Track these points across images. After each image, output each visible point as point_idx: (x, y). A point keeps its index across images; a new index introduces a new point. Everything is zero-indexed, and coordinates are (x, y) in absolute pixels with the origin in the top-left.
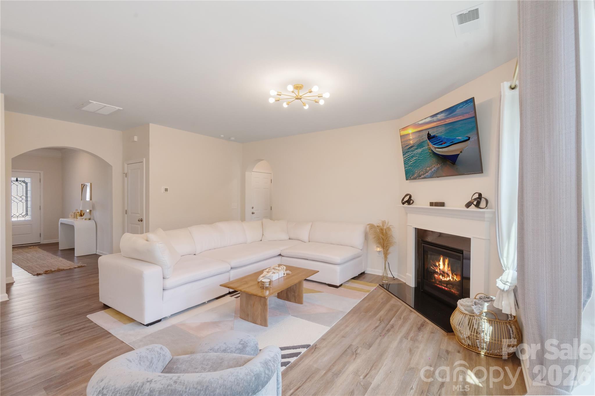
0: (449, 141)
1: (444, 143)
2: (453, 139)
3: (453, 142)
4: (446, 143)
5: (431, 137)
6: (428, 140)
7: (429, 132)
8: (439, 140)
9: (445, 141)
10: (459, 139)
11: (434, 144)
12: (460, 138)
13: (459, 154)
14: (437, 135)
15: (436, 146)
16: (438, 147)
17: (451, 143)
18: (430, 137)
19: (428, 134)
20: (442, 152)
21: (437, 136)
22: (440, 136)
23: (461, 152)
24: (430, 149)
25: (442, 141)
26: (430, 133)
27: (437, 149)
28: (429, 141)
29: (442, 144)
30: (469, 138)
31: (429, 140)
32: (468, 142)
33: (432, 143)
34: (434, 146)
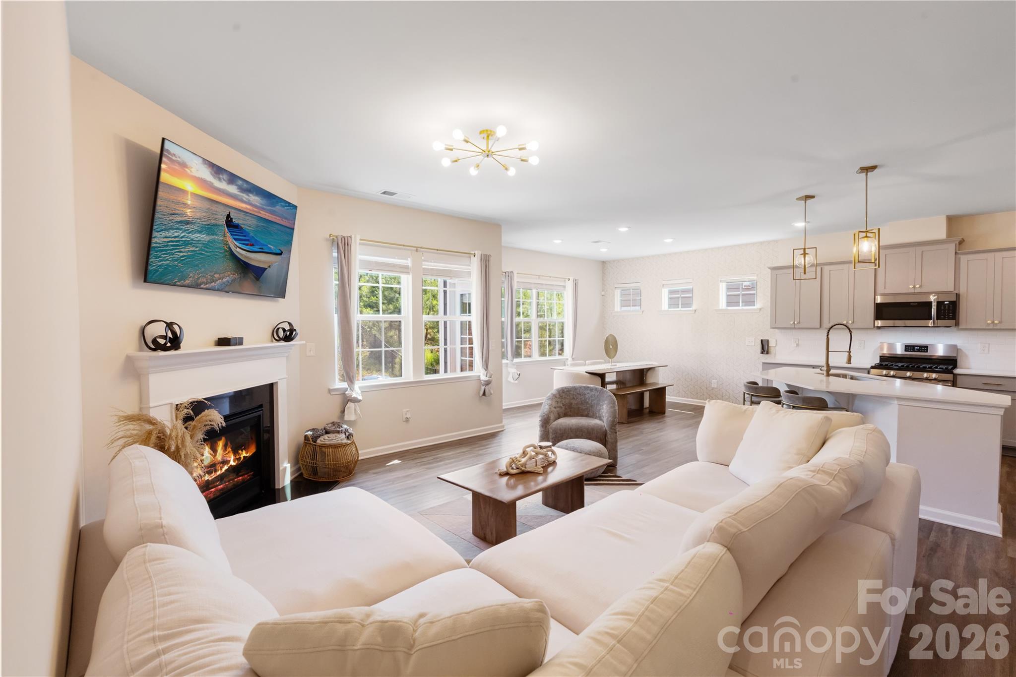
0: (257, 245)
1: (251, 245)
2: (264, 245)
3: (262, 249)
4: (253, 245)
5: (232, 223)
6: (226, 227)
7: (230, 213)
8: (245, 236)
9: (253, 241)
10: (270, 248)
11: (235, 239)
12: (272, 247)
13: (266, 269)
14: (242, 226)
15: (238, 244)
16: (240, 246)
17: (260, 248)
18: (229, 222)
20: (246, 257)
21: (242, 228)
22: (247, 230)
23: (269, 267)
25: (248, 240)
26: (231, 217)
27: (238, 250)
28: (226, 229)
29: (247, 245)
30: (281, 253)
32: (279, 257)
33: (232, 235)
34: (234, 241)
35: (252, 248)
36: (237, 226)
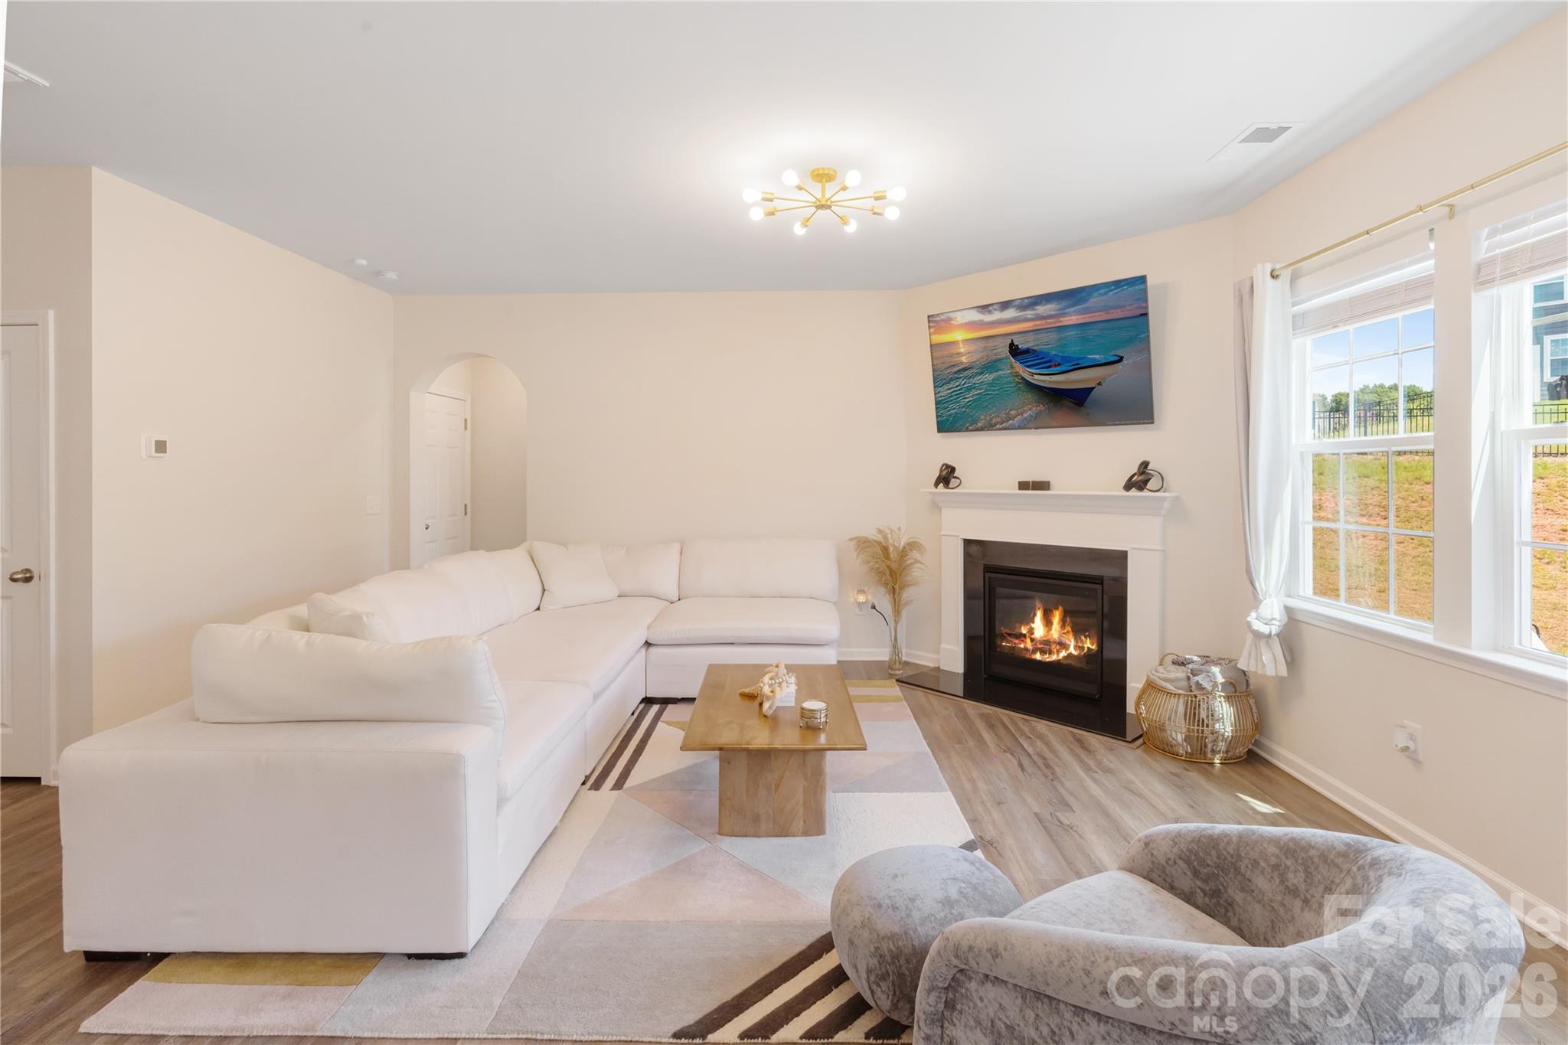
0: (1068, 362)
1: (1056, 366)
2: (1079, 359)
3: (1078, 364)
4: (1059, 365)
5: (1019, 351)
7: (1012, 341)
8: (1043, 358)
9: (1059, 361)
10: (1095, 359)
11: (1027, 367)
12: (1098, 356)
13: (1094, 388)
14: (1035, 348)
15: (1034, 371)
16: (1038, 371)
17: (1075, 365)
18: (1014, 350)
19: (1012, 344)
20: (1050, 382)
21: (1034, 350)
22: (1045, 350)
23: (1099, 384)
24: (1017, 375)
25: (1050, 361)
26: (1016, 344)
27: (1036, 377)
28: (1013, 360)
29: (1049, 367)
30: (1121, 359)
31: (1013, 357)
32: (1119, 366)
33: (1021, 363)
34: (1028, 369)
35: (1058, 369)
36: (1027, 351)
